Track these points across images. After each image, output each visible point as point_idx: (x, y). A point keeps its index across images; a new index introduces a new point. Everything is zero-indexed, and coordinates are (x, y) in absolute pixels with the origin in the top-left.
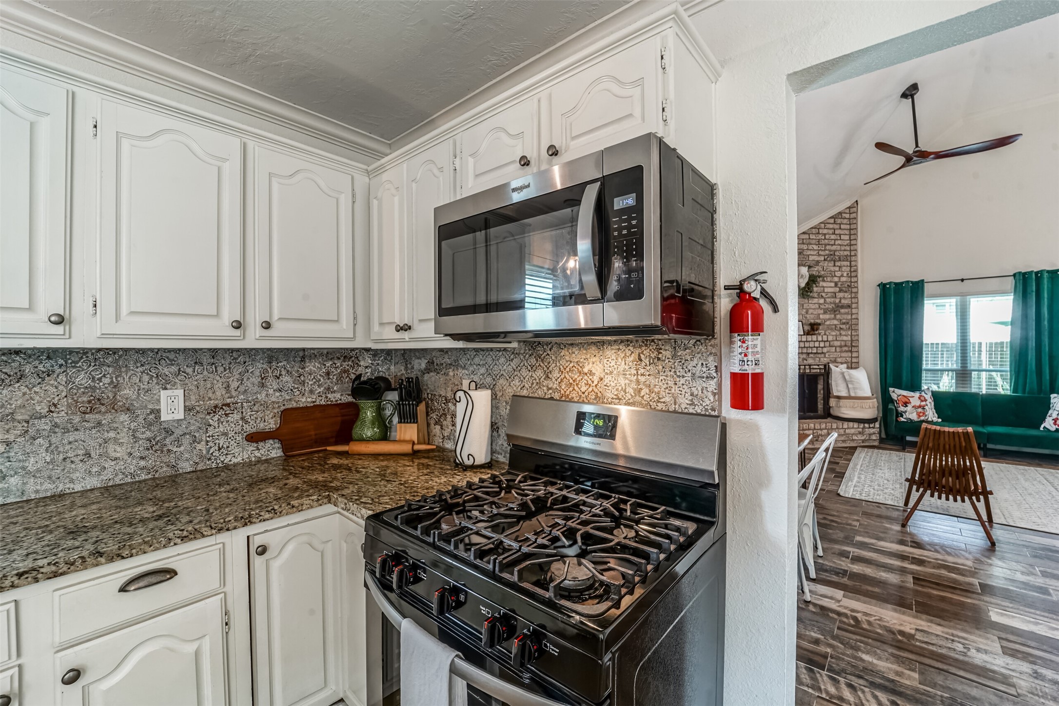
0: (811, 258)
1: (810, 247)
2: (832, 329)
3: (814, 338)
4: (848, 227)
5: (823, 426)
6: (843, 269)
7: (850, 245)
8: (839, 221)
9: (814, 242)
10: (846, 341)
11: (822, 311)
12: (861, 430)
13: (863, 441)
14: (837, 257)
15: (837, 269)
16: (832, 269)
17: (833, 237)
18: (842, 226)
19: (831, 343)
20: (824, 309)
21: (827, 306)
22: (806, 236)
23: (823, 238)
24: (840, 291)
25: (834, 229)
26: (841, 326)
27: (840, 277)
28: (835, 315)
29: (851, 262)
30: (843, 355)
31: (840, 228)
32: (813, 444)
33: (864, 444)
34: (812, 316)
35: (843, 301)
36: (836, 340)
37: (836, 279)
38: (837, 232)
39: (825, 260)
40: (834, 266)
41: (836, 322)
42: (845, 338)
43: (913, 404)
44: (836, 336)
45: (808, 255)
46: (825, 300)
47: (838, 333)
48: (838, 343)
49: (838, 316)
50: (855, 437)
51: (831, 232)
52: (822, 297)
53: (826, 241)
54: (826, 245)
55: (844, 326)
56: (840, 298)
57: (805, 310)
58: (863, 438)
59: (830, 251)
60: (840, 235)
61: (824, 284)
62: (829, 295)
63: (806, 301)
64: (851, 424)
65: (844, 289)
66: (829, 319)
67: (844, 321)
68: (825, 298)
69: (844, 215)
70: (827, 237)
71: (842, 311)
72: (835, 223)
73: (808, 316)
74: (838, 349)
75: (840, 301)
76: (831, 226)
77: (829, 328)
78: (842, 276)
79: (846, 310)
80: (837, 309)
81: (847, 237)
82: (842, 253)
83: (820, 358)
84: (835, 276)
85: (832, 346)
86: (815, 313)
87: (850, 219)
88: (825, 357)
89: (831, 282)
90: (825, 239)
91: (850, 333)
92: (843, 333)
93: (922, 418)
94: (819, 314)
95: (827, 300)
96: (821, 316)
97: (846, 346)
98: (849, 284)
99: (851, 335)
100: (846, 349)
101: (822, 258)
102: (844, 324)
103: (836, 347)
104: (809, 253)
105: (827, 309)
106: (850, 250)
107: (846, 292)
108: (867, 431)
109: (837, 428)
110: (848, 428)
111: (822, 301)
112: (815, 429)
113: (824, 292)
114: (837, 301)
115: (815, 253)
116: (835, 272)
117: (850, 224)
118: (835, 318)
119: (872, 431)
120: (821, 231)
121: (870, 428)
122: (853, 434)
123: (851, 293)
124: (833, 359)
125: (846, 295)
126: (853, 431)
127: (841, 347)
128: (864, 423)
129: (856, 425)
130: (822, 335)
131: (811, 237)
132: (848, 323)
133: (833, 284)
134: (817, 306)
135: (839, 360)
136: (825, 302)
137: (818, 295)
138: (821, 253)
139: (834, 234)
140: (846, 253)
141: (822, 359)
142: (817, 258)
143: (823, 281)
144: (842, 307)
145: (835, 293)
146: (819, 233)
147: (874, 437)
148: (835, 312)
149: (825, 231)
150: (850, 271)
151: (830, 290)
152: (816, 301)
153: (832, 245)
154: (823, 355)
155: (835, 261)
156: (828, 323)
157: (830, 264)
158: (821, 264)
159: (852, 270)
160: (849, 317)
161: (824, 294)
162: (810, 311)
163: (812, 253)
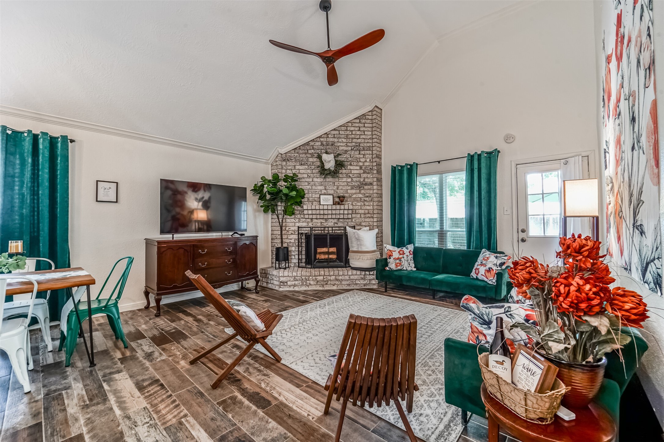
0: (341, 148)
1: (340, 140)
2: (357, 201)
3: (342, 207)
4: (371, 125)
5: (332, 273)
6: (367, 156)
7: (372, 139)
8: (363, 121)
9: (343, 136)
10: (369, 210)
11: (350, 188)
12: (363, 276)
13: (365, 285)
14: (361, 148)
15: (362, 156)
16: (358, 156)
17: (358, 133)
18: (366, 125)
19: (357, 211)
20: (351, 186)
21: (354, 184)
22: (337, 132)
23: (351, 133)
24: (364, 173)
25: (360, 127)
26: (365, 199)
27: (364, 162)
28: (360, 191)
29: (372, 151)
30: (367, 220)
31: (364, 127)
32: (323, 286)
33: (365, 287)
34: (342, 191)
35: (366, 180)
36: (361, 209)
37: (361, 164)
38: (362, 129)
39: (352, 150)
40: (360, 154)
41: (360, 196)
42: (368, 208)
43: (394, 257)
44: (361, 206)
45: (339, 146)
46: (352, 179)
47: (363, 204)
48: (363, 211)
49: (363, 191)
50: (358, 282)
51: (357, 129)
52: (350, 177)
53: (353, 136)
54: (352, 139)
55: (367, 199)
56: (364, 178)
57: (336, 187)
58: (365, 282)
59: (356, 143)
60: (364, 131)
61: (352, 168)
62: (356, 175)
63: (337, 179)
64: (354, 272)
65: (367, 171)
66: (355, 193)
67: (367, 195)
68: (352, 178)
69: (367, 117)
70: (354, 133)
71: (366, 187)
72: (360, 122)
73: (338, 191)
74: (362, 216)
75: (364, 180)
76: (357, 125)
77: (355, 200)
78: (366, 161)
79: (369, 187)
80: (361, 186)
81: (370, 133)
82: (365, 144)
83: (348, 222)
84: (360, 162)
85: (357, 214)
86: (344, 189)
87: (372, 119)
88: (352, 221)
89: (356, 166)
90: (352, 134)
91: (372, 204)
92: (367, 204)
93: (399, 268)
94: (347, 190)
95: (354, 179)
96: (349, 191)
97: (368, 213)
98: (371, 167)
99: (373, 206)
100: (369, 215)
101: (350, 148)
102: (367, 197)
103: (361, 214)
104: (339, 144)
105: (354, 186)
106: (372, 142)
107: (369, 173)
108: (368, 277)
109: (343, 275)
110: (352, 275)
111: (349, 180)
112: (325, 275)
113: (351, 173)
114: (362, 180)
115: (344, 144)
116: (360, 158)
117: (372, 123)
118: (360, 193)
119: (372, 277)
120: (348, 128)
121: (370, 275)
122: (356, 280)
123: (373, 174)
124: (358, 223)
125: (369, 175)
126: (356, 277)
127: (365, 214)
128: (365, 271)
129: (358, 272)
130: (348, 205)
131: (341, 133)
132: (370, 196)
133: (358, 168)
134: (346, 183)
135: (363, 224)
136: (352, 181)
137: (347, 176)
138: (348, 144)
139: (359, 130)
140: (368, 145)
141: (349, 223)
142: (345, 148)
143: (351, 165)
144: (366, 184)
145: (360, 174)
146: (347, 130)
147: (373, 282)
148: (360, 188)
149: (352, 129)
150: (372, 158)
151: (356, 172)
152: (345, 180)
153: (358, 139)
154: (350, 220)
155: (359, 151)
156: (354, 196)
157: (356, 153)
158: (349, 152)
159: (373, 157)
160: (371, 192)
161: (351, 175)
162: (340, 187)
163: (341, 144)
